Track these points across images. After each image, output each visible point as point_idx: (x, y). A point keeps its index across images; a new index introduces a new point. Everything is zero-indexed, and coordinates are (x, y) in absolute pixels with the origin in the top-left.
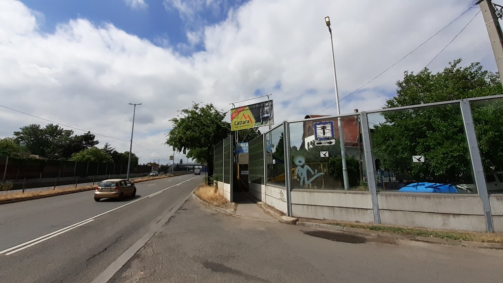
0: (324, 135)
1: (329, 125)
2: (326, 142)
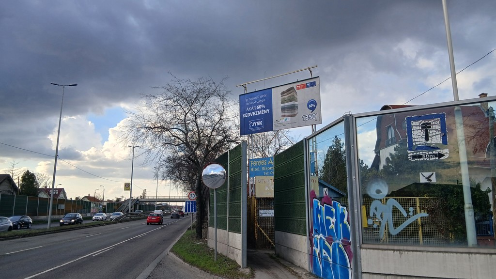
0: (427, 139)
1: (437, 121)
2: (430, 153)
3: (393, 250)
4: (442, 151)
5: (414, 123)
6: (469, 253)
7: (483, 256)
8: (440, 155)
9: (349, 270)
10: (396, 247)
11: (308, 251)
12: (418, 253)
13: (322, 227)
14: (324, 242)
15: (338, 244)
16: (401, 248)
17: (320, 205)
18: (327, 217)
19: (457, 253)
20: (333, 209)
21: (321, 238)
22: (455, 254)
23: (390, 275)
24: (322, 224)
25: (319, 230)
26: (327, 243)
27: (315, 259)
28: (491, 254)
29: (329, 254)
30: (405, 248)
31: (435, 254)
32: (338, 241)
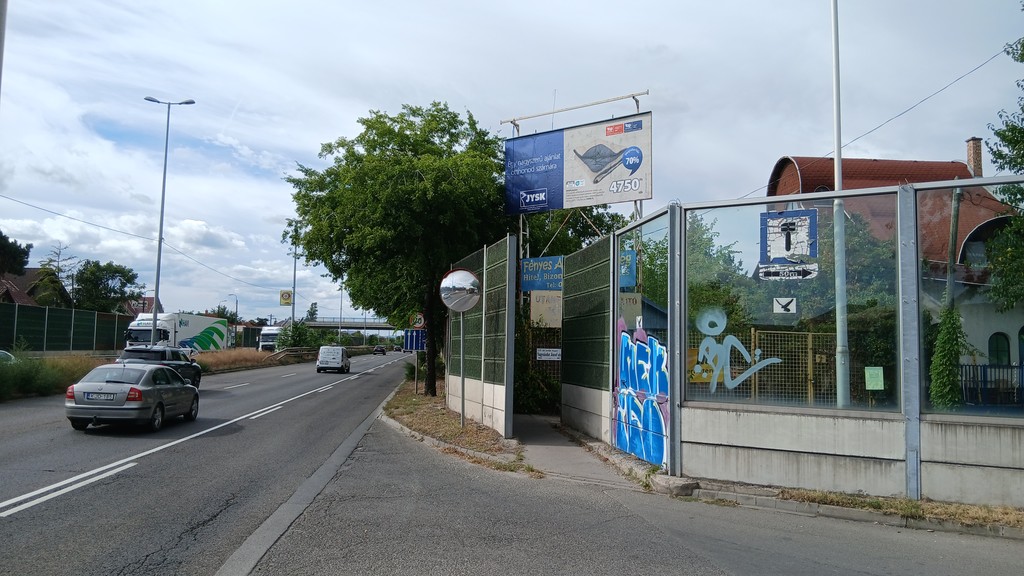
0: (788, 248)
1: (806, 220)
2: (792, 269)
3: (728, 410)
4: (809, 267)
5: (771, 223)
6: (834, 417)
7: (853, 421)
8: (805, 273)
9: (665, 438)
10: (732, 406)
11: (611, 413)
12: (762, 415)
13: (633, 378)
14: (633, 399)
15: (652, 402)
16: (740, 406)
17: (630, 343)
18: (640, 362)
19: (817, 416)
20: (648, 350)
21: (630, 394)
22: (814, 418)
23: (721, 445)
24: (633, 372)
25: (627, 381)
26: (637, 401)
27: (619, 425)
28: (865, 419)
29: (639, 417)
30: (745, 407)
31: (786, 416)
32: (652, 398)
